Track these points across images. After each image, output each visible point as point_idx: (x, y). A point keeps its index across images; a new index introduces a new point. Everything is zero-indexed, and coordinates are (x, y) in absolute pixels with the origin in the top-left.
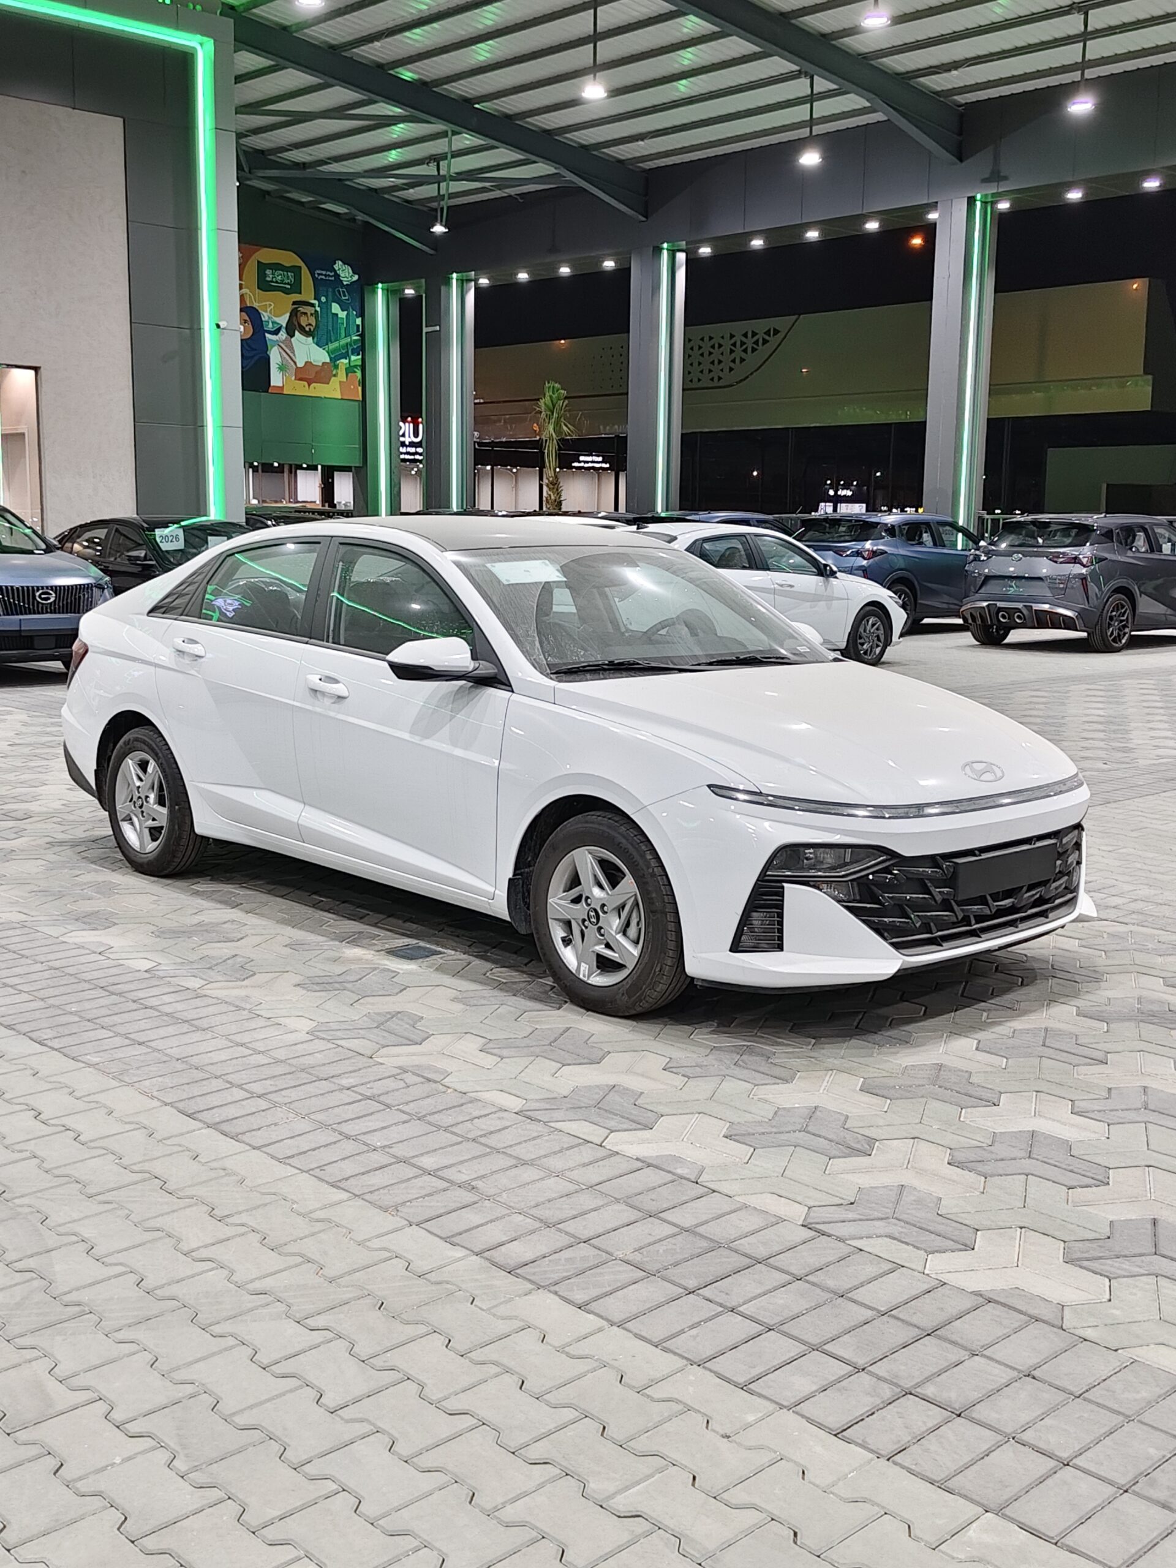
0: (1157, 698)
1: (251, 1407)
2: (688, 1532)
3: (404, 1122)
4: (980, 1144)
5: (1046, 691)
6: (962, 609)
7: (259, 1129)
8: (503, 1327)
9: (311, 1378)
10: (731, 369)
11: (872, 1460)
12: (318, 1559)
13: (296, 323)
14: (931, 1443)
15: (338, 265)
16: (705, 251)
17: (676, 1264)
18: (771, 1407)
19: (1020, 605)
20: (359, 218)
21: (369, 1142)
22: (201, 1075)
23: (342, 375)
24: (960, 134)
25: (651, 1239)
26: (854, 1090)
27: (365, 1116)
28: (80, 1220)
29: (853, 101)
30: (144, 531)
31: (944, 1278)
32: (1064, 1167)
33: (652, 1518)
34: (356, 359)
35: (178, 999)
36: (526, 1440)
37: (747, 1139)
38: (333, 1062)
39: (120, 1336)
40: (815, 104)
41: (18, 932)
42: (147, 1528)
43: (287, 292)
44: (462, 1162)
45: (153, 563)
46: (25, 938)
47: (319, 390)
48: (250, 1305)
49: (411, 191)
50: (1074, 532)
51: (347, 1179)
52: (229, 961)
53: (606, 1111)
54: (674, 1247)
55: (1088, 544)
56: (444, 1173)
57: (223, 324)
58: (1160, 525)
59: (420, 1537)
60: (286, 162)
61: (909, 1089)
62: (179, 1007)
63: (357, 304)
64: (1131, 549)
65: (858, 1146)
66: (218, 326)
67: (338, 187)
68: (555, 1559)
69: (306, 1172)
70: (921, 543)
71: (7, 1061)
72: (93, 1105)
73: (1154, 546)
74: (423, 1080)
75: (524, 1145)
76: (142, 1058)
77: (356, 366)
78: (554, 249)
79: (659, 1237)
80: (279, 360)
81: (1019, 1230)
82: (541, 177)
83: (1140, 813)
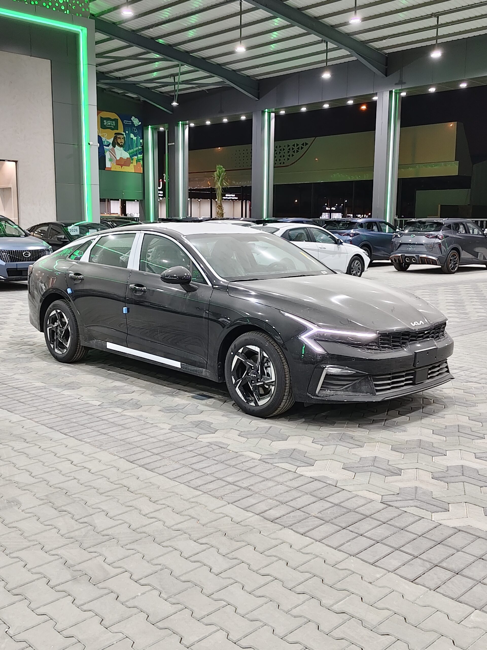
0: (473, 292)
1: (185, 573)
2: (365, 619)
3: (216, 464)
4: (442, 471)
5: (429, 290)
6: (391, 257)
7: (160, 467)
8: (274, 542)
9: (206, 562)
10: (288, 159)
11: (428, 591)
12: (226, 630)
13: (116, 142)
14: (449, 584)
15: (133, 118)
16: (283, 112)
17: (336, 518)
18: (385, 571)
19: (414, 255)
20: (142, 99)
21: (204, 472)
22: (132, 446)
23: (135, 163)
24: (386, 65)
25: (324, 508)
26: (389, 450)
27: (200, 462)
28: (100, 503)
29: (343, 52)
30: (63, 227)
31: (441, 522)
32: (477, 478)
33: (349, 613)
34: (140, 156)
35: (115, 416)
36: (294, 585)
37: (352, 469)
38: (182, 441)
39: (128, 547)
40: (328, 53)
41: (43, 390)
42: (158, 619)
43: (112, 129)
44: (243, 479)
45: (68, 240)
46: (47, 393)
47: (125, 169)
48: (175, 535)
49: (163, 88)
50: (435, 226)
51: (200, 486)
52: (130, 401)
53: (294, 459)
54: (333, 511)
55: (441, 231)
56: (237, 484)
57: (91, 143)
58: (469, 222)
59: (263, 621)
60: (113, 77)
61: (410, 449)
62: (116, 419)
63: (141, 134)
64: (458, 232)
65: (395, 472)
66: (89, 144)
67: (134, 87)
68: (316, 629)
69: (183, 483)
70: (373, 230)
71: (54, 441)
72: (92, 458)
73: (467, 231)
74: (219, 447)
75: (265, 472)
76: (107, 440)
77: (140, 159)
78: (221, 112)
79: (326, 507)
80: (109, 157)
81: (465, 503)
82: (216, 82)
83: (476, 339)
